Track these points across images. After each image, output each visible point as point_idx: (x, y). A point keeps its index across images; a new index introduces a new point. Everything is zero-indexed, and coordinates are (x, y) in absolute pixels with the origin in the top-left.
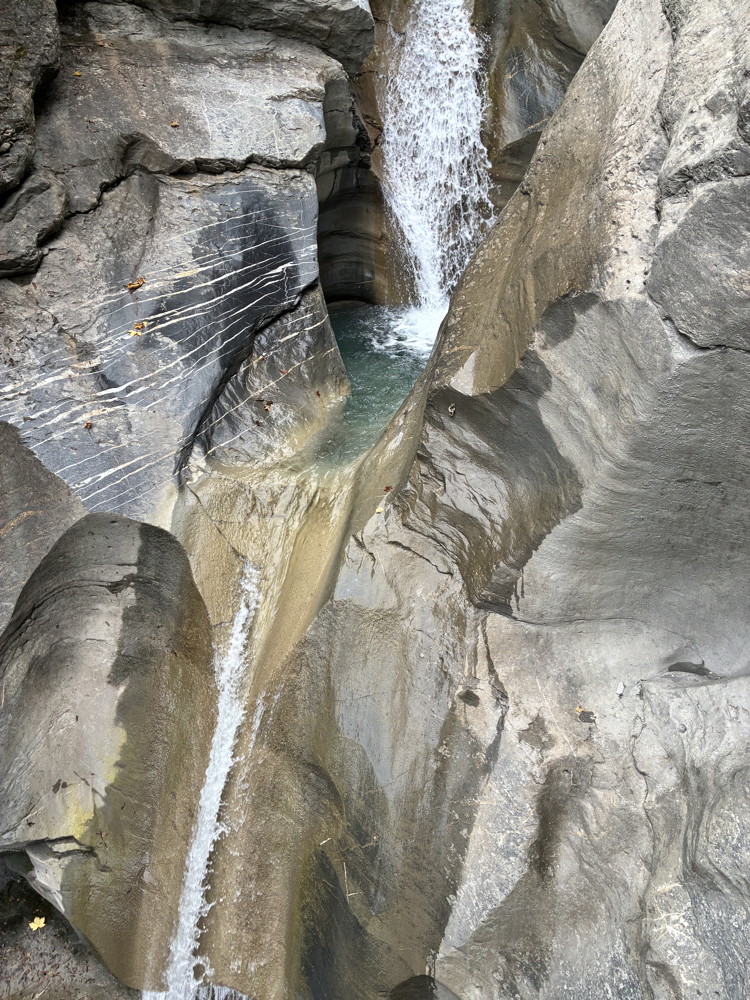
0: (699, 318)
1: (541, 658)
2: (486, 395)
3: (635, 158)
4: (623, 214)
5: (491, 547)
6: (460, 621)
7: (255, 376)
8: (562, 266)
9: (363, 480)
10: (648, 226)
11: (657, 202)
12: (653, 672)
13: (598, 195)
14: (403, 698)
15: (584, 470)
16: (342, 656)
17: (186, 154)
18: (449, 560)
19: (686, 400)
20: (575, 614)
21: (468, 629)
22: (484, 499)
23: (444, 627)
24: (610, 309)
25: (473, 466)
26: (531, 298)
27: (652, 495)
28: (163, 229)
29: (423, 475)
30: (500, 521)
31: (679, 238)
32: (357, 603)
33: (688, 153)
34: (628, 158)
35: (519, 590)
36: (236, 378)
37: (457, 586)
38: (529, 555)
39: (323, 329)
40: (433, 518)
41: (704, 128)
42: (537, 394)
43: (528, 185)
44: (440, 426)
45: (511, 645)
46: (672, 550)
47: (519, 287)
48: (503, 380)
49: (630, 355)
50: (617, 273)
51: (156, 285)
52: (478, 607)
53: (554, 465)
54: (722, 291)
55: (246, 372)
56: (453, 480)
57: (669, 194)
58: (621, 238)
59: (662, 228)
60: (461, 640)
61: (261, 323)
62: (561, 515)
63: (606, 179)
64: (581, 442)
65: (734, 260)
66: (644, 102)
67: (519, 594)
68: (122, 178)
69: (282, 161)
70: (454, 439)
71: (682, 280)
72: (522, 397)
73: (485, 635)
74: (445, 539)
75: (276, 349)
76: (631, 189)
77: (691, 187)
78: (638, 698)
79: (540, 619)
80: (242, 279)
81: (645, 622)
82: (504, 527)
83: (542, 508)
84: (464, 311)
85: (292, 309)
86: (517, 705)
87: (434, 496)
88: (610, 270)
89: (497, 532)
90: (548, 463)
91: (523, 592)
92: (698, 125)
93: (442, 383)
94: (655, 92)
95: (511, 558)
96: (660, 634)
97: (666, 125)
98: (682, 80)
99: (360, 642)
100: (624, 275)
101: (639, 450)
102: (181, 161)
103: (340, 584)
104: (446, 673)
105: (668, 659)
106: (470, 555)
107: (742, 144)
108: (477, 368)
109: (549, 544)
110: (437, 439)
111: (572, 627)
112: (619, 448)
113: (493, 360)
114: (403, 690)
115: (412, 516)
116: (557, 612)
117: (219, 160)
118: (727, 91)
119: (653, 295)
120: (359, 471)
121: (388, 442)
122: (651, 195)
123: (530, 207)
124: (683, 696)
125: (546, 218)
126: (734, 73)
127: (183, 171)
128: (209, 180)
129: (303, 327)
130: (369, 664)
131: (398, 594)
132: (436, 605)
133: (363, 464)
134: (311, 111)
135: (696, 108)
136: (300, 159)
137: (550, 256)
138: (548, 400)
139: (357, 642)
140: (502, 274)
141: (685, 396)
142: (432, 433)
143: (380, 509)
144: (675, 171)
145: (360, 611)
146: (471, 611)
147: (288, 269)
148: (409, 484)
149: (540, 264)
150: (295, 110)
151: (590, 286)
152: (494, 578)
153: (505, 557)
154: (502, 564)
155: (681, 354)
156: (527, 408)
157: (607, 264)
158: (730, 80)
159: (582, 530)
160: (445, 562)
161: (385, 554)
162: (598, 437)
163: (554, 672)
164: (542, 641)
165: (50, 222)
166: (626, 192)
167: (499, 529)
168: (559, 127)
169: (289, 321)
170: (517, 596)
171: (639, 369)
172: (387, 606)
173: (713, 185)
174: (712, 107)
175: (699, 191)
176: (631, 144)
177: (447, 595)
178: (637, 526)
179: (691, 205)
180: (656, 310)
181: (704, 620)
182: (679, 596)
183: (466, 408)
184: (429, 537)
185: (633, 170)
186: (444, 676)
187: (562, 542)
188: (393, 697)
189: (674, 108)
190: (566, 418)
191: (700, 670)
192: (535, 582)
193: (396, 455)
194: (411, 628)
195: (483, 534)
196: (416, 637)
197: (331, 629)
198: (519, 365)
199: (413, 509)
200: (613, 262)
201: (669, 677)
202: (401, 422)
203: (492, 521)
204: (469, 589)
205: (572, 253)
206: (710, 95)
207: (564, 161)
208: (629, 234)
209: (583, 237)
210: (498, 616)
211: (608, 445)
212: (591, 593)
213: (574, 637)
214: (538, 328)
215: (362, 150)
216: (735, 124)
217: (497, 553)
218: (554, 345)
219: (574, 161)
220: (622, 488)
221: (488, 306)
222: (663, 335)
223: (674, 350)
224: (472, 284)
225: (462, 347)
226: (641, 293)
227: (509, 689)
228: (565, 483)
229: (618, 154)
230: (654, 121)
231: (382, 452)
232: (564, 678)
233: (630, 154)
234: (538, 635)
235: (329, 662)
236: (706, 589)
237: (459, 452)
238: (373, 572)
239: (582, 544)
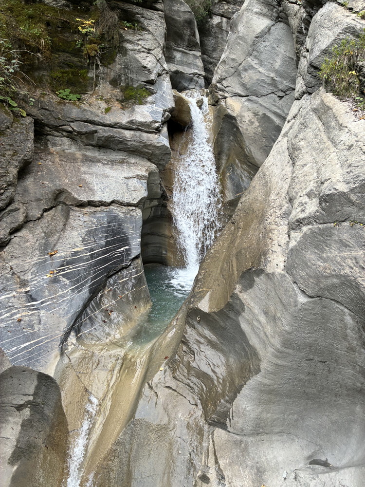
0: (308, 283)
1: (243, 455)
2: (214, 312)
3: (279, 213)
4: (274, 235)
5: (217, 391)
6: (200, 433)
7: (106, 298)
8: (248, 256)
9: (154, 352)
10: (285, 241)
11: (288, 232)
12: (301, 465)
13: (264, 226)
14: (169, 478)
15: (261, 353)
16: (137, 451)
17: (84, 198)
18: (196, 397)
19: (306, 321)
20: (260, 430)
21: (204, 437)
22: (214, 365)
23: (192, 435)
24: (269, 276)
25: (208, 348)
26: (235, 269)
27: (294, 366)
28: (69, 229)
29: (184, 351)
30: (222, 377)
31: (298, 248)
32: (147, 420)
33: (300, 213)
34: (276, 212)
35: (231, 415)
36: (96, 299)
37: (199, 412)
38: (235, 396)
39: (141, 277)
40: (188, 374)
41: (306, 204)
42: (238, 313)
43: (234, 220)
44: (193, 327)
45: (227, 447)
46: (306, 396)
47: (229, 263)
48: (223, 306)
49: (279, 298)
50: (272, 260)
51: (63, 254)
52: (210, 424)
53: (247, 349)
54: (317, 272)
55: (102, 296)
56: (198, 355)
57: (293, 229)
58: (273, 246)
59: (290, 243)
60: (201, 443)
61: (111, 273)
62: (251, 375)
63: (267, 220)
64: (260, 338)
65: (321, 259)
66: (282, 190)
67: (231, 417)
68: (54, 207)
69: (127, 203)
70: (199, 333)
71: (300, 266)
72: (232, 315)
73: (213, 441)
74: (194, 386)
75: (117, 285)
76: (277, 225)
77: (302, 227)
78: (294, 480)
79: (241, 433)
80: (104, 253)
81: (296, 436)
82: (223, 380)
83: (242, 371)
84: (205, 273)
85: (127, 267)
86: (230, 483)
87: (189, 362)
88: (269, 259)
89: (220, 383)
90: (244, 348)
91: (233, 416)
92: (303, 202)
93: (194, 306)
94: (286, 187)
95: (227, 397)
96: (304, 442)
97: (291, 200)
98: (296, 183)
99: (147, 443)
100: (275, 262)
101: (286, 343)
102: (81, 201)
103: (138, 409)
104: (192, 463)
105: (309, 457)
106: (206, 395)
107: (321, 211)
108: (210, 300)
109: (245, 390)
110: (191, 333)
111: (259, 438)
112: (277, 342)
113: (218, 296)
114: (169, 473)
115: (178, 373)
116: (251, 428)
117: (99, 201)
118: (315, 189)
119: (288, 272)
120: (152, 348)
121: (168, 333)
122: (285, 228)
123: (235, 229)
124: (317, 479)
125: (241, 234)
126: (317, 182)
127: (82, 205)
128: (93, 209)
129: (131, 275)
130: (152, 456)
131: (169, 416)
132: (188, 423)
133: (154, 344)
134: (142, 183)
135: (302, 195)
136: (135, 203)
137: (243, 251)
138: (244, 317)
139: (145, 443)
140: (223, 257)
141: (305, 319)
142: (189, 330)
143: (162, 368)
144: (295, 220)
145: (148, 425)
146: (206, 426)
147: (126, 249)
148: (177, 356)
149: (238, 255)
150: (134, 183)
151: (260, 266)
152: (218, 408)
153: (224, 397)
154: (222, 401)
155: (302, 299)
156: (234, 320)
157: (267, 256)
158: (316, 185)
159: (261, 384)
160: (193, 398)
161: (163, 393)
162: (267, 336)
163: (250, 463)
164: (243, 445)
165: (17, 224)
166: (275, 226)
167: (221, 381)
168: (247, 197)
169: (125, 272)
170: (229, 419)
171: (284, 305)
172: (163, 423)
173: (310, 227)
174: (309, 195)
175: (305, 229)
176: (277, 207)
177: (194, 417)
178: (288, 382)
179: (302, 234)
180: (290, 279)
181: (325, 435)
182: (312, 421)
183: (205, 318)
184: (186, 384)
185: (278, 217)
186: (191, 465)
187: (252, 389)
188: (163, 477)
189: (294, 194)
190: (252, 326)
191: (325, 464)
192: (239, 411)
193: (171, 340)
194: (175, 435)
195: (213, 384)
196: (177, 441)
197: (132, 436)
198: (229, 299)
199: (178, 369)
200: (270, 256)
201: (310, 468)
202: (175, 324)
203: (217, 377)
204: (205, 414)
205: (253, 250)
206: (308, 190)
207: (249, 211)
208: (277, 244)
209: (257, 244)
210: (220, 430)
211: (272, 340)
212: (268, 418)
213: (260, 443)
214: (238, 283)
215: (164, 200)
216: (318, 202)
217: (220, 394)
218: (245, 291)
219: (253, 212)
220: (279, 362)
221: (216, 272)
222: (294, 290)
223: (299, 297)
224: (209, 261)
225: (204, 289)
226: (283, 270)
227: (226, 474)
228: (252, 358)
229: (271, 211)
230: (286, 198)
231: (164, 338)
232: (255, 468)
233: (277, 211)
234: (241, 442)
235: (130, 455)
236: (325, 418)
237: (202, 340)
238: (156, 403)
239: (261, 391)
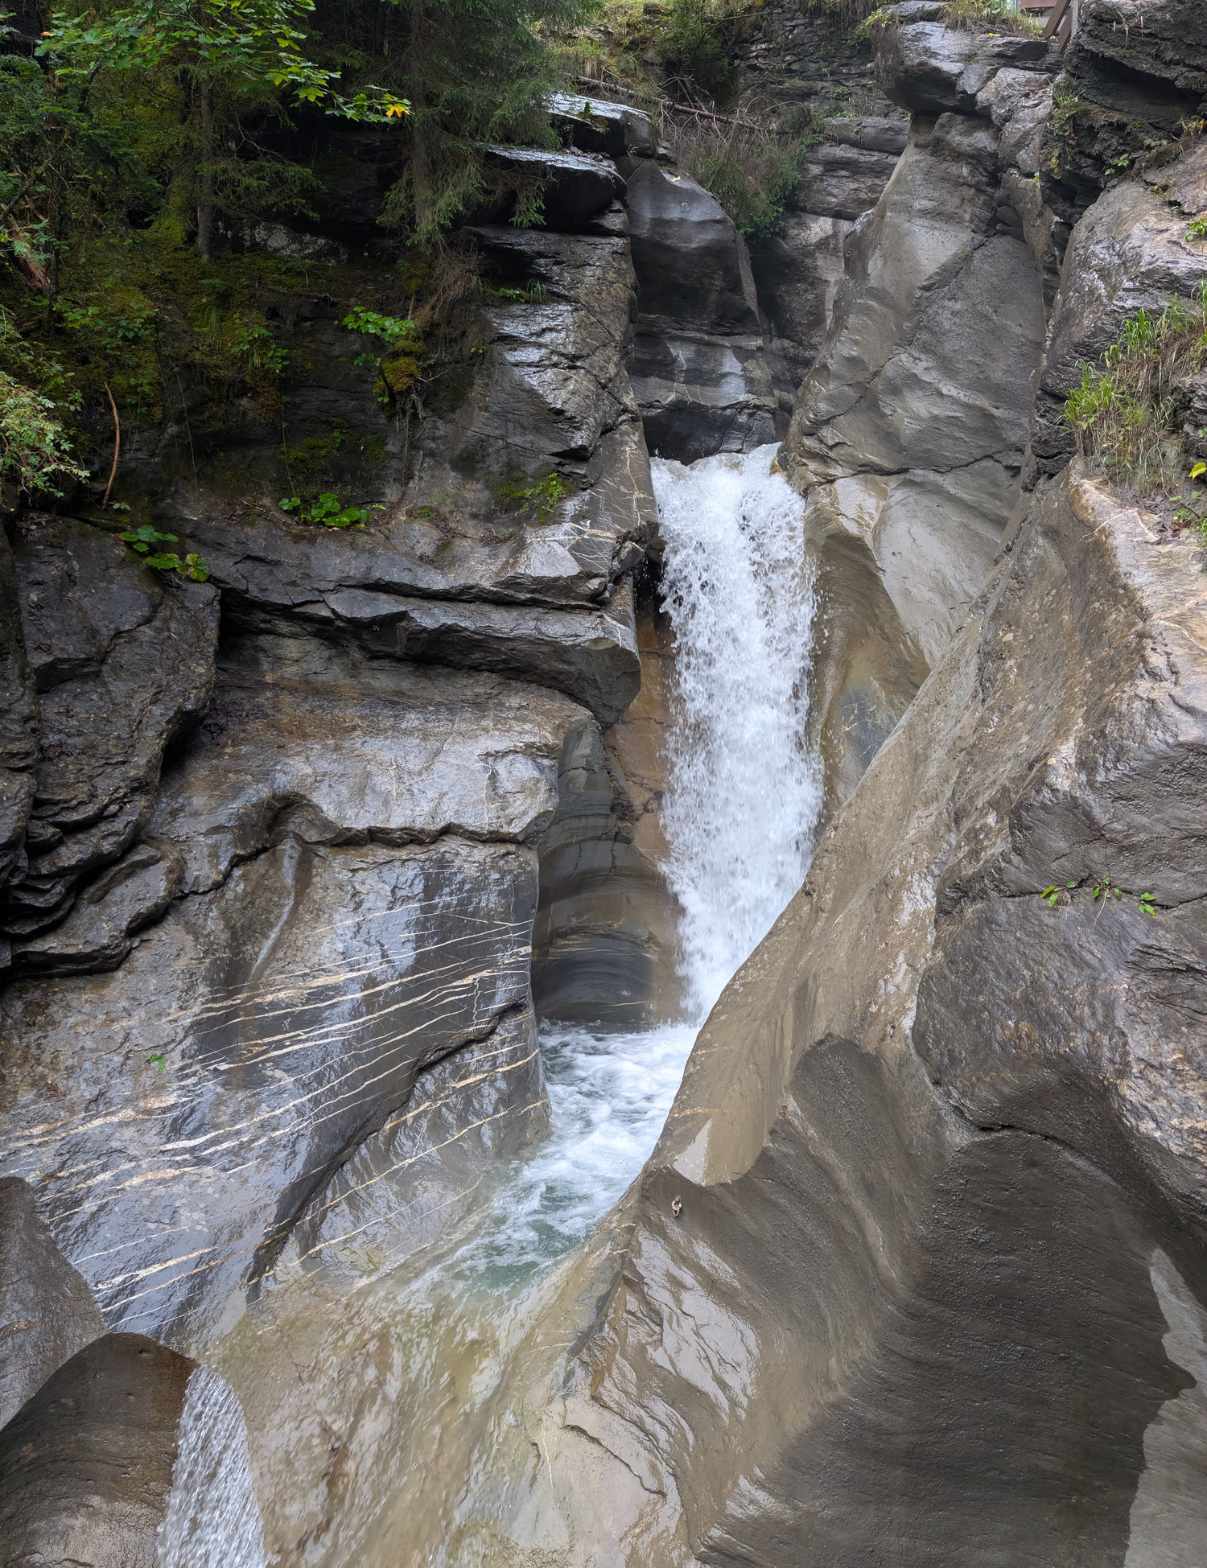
0: (971, 1084)
2: (725, 1185)
5: (727, 1448)
7: (408, 1137)
8: (822, 1000)
11: (937, 920)
13: (875, 905)
18: (663, 1468)
19: (977, 1207)
22: (722, 1360)
24: (870, 1064)
25: (707, 1302)
29: (629, 1312)
30: (745, 1402)
31: (945, 972)
33: (964, 861)
36: (376, 1138)
37: (670, 1514)
39: (527, 1072)
40: (640, 1388)
43: (812, 883)
44: (659, 1232)
47: (776, 1025)
48: (748, 1164)
49: (896, 1135)
51: (282, 995)
53: (824, 1309)
54: (996, 1047)
55: (394, 1131)
56: (674, 1325)
57: (945, 913)
58: (892, 966)
61: (430, 1057)
65: (1009, 1007)
68: (265, 850)
69: (491, 833)
70: (679, 1254)
72: (774, 1192)
74: (656, 1429)
75: (447, 1097)
76: (913, 900)
77: (966, 906)
80: (408, 992)
82: (750, 1412)
84: (707, 1056)
85: (483, 1038)
87: (642, 1349)
88: (873, 1009)
89: (738, 1421)
92: (978, 827)
93: (664, 1163)
97: (957, 821)
98: (976, 766)
100: (889, 1018)
101: (929, 1286)
102: (349, 829)
106: (695, 1461)
107: (1012, 855)
108: (713, 1145)
110: (654, 1253)
113: (736, 1132)
115: (607, 1383)
117: (402, 829)
118: (1011, 786)
119: (920, 1048)
121: (589, 1255)
123: (810, 914)
125: (822, 930)
126: (1021, 764)
127: (349, 841)
129: (494, 1066)
131: (571, 1523)
132: (634, 1551)
134: (541, 769)
135: (980, 806)
140: (764, 1004)
141: (976, 1201)
142: (647, 1242)
144: (949, 883)
147: (481, 980)
148: (606, 1326)
149: (801, 994)
152: (730, 1505)
153: (747, 1468)
154: (742, 1481)
155: (957, 1136)
156: (783, 1211)
157: (870, 1000)
158: (1016, 773)
160: (655, 1471)
162: (873, 1262)
165: (149, 904)
167: (743, 1415)
168: (853, 810)
169: (475, 1056)
171: (908, 1155)
172: (551, 1545)
173: (983, 905)
174: (996, 805)
175: (970, 912)
176: (921, 840)
177: (653, 1533)
180: (924, 1070)
183: (697, 1205)
184: (631, 1422)
185: (919, 875)
189: (964, 801)
193: (597, 1277)
195: (718, 1424)
198: (767, 1142)
199: (609, 1370)
202: (614, 1224)
203: (732, 1401)
204: (690, 1524)
205: (833, 982)
206: (996, 789)
207: (855, 855)
209: (847, 961)
214: (791, 1087)
215: (621, 818)
217: (736, 1458)
219: (865, 857)
220: (916, 1350)
221: (736, 1052)
222: (934, 1106)
223: (948, 1128)
224: (724, 1016)
225: (700, 1109)
226: (907, 1043)
228: (838, 1339)
230: (948, 814)
238: (531, 1478)
